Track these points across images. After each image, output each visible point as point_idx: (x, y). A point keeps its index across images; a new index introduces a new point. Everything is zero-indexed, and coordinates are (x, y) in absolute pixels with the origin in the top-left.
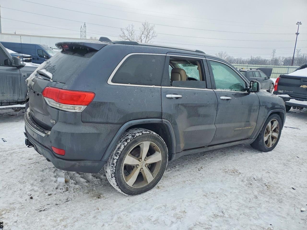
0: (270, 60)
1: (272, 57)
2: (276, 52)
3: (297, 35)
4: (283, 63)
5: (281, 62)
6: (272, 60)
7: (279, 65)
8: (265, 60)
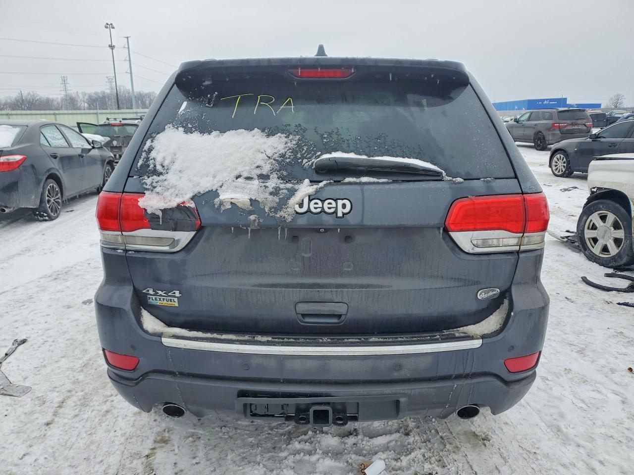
0: (59, 100)
1: (63, 93)
2: (68, 81)
3: (112, 49)
4: (86, 105)
5: (83, 103)
6: (62, 100)
7: (80, 109)
8: (48, 100)
